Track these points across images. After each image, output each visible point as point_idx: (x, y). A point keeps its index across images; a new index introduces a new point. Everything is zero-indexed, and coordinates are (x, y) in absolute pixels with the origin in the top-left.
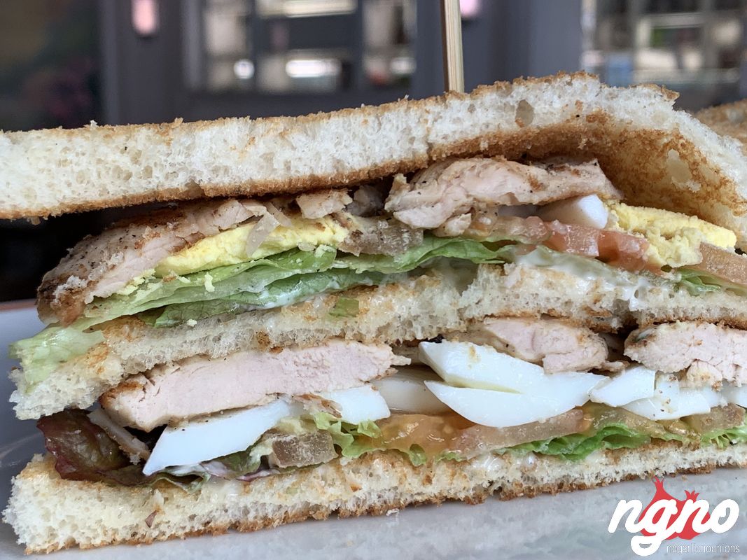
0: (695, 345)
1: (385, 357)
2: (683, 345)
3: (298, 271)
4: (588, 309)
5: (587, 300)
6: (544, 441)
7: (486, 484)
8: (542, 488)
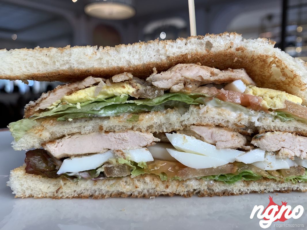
0: (282, 141)
1: (150, 138)
2: (277, 141)
3: (113, 103)
4: (236, 124)
5: (235, 120)
6: (216, 176)
7: (192, 190)
8: (216, 194)
